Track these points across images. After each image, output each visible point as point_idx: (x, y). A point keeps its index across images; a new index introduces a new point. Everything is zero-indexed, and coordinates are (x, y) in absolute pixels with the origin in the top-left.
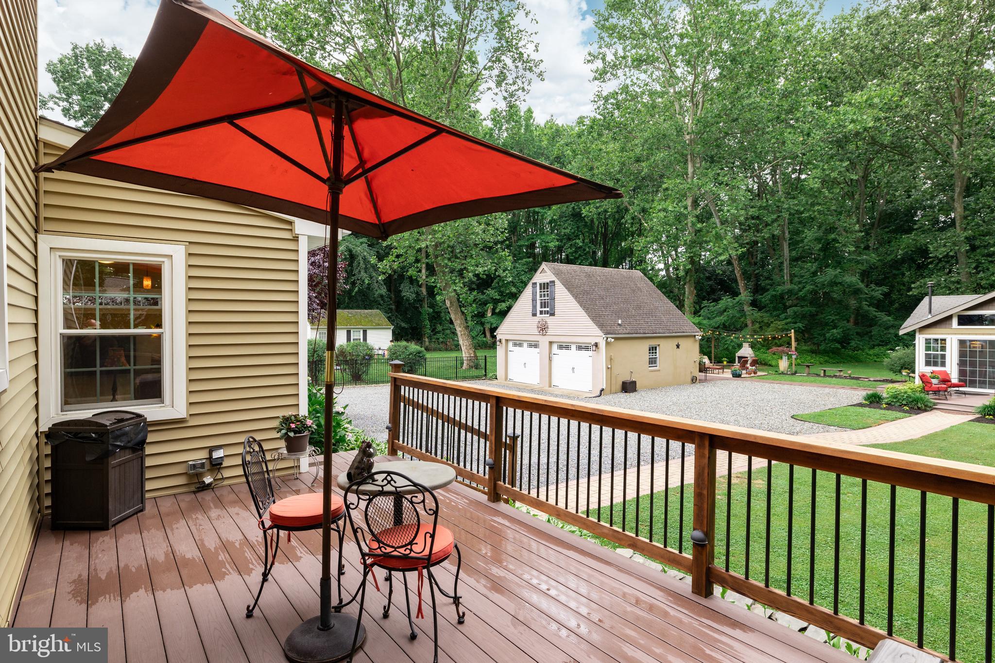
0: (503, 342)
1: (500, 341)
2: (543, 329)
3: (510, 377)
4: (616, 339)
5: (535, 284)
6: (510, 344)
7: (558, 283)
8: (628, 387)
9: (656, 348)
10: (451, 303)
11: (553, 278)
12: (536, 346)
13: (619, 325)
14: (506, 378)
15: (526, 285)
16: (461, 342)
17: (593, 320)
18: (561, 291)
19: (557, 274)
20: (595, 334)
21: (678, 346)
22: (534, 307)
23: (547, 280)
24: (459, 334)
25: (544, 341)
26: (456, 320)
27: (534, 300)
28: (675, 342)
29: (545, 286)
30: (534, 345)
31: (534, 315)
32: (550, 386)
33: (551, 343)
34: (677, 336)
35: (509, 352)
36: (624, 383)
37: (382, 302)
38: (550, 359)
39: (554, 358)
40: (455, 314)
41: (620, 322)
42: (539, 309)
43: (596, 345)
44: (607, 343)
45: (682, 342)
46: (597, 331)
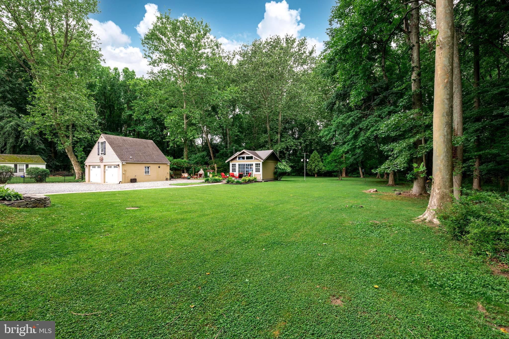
0: (88, 166)
1: (86, 166)
2: (102, 160)
3: (91, 180)
4: (127, 163)
5: (99, 142)
6: (91, 167)
7: (107, 142)
8: (133, 181)
9: (148, 168)
10: (68, 151)
11: (105, 140)
12: (100, 167)
13: (131, 158)
14: (89, 181)
15: (95, 143)
16: (74, 168)
17: (118, 156)
18: (108, 145)
19: (107, 139)
20: (118, 161)
21: (159, 167)
22: (99, 151)
23: (103, 141)
24: (73, 164)
25: (102, 165)
26: (71, 158)
27: (99, 149)
28: (158, 165)
29: (102, 143)
30: (99, 167)
31: (99, 155)
32: (105, 182)
33: (105, 166)
34: (159, 164)
35: (91, 171)
36: (131, 179)
37: (43, 152)
38: (105, 172)
39: (106, 171)
40: (71, 156)
41: (131, 157)
42: (100, 152)
43: (118, 165)
44: (123, 165)
45: (160, 165)
46: (118, 160)
